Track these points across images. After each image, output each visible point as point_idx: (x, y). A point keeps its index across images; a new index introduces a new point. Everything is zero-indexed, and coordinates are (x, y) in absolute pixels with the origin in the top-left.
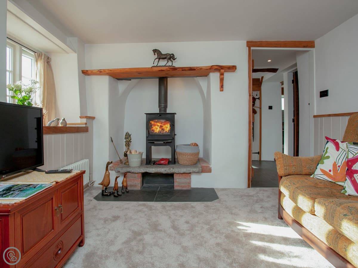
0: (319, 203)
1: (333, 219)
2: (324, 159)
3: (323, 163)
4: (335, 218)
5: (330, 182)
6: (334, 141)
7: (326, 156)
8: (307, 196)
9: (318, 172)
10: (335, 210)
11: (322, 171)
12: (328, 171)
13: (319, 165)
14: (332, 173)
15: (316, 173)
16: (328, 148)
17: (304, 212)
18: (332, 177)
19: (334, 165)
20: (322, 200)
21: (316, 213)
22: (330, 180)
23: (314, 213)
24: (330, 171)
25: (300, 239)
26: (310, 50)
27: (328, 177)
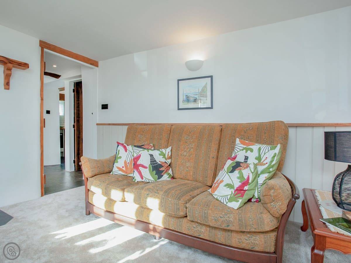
0: (128, 191)
1: (140, 199)
2: (118, 159)
3: (117, 162)
4: (141, 198)
5: (124, 175)
6: (122, 144)
7: (118, 156)
8: (118, 189)
9: (115, 169)
10: (141, 193)
11: (118, 168)
12: (122, 168)
13: (115, 164)
14: (124, 169)
15: (113, 170)
16: (119, 150)
17: (115, 201)
18: (124, 172)
19: (125, 162)
20: (129, 189)
21: (126, 200)
22: (124, 174)
23: (125, 199)
24: (123, 167)
25: (113, 224)
26: (94, 68)
27: (123, 172)
